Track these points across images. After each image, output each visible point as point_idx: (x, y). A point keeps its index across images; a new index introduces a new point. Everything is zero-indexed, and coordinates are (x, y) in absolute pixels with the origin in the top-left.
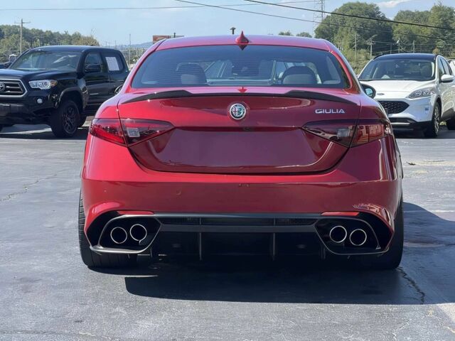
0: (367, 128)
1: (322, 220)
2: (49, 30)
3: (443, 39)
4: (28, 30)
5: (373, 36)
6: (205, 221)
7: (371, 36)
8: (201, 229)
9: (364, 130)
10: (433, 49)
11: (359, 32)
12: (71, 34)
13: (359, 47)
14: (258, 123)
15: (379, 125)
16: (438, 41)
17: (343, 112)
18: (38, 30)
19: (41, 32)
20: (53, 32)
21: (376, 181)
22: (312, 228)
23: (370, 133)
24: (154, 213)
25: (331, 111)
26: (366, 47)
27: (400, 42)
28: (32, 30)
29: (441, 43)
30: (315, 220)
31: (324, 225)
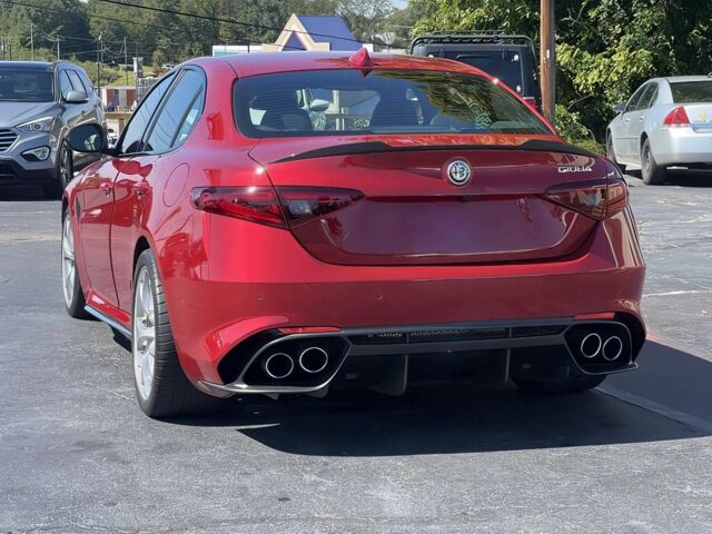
3: (167, 36)
5: (58, 29)
7: (54, 28)
10: (152, 51)
11: (35, 20)
13: (37, 45)
16: (160, 38)
17: (590, 170)
24: (341, 328)
25: (577, 170)
26: (48, 45)
27: (102, 39)
29: (163, 42)
30: (563, 327)
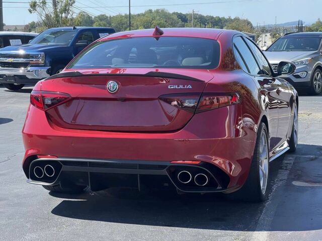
0: (218, 99)
1: (171, 166)
2: (217, 16)
4: (203, 16)
6: (91, 164)
8: (89, 170)
9: (215, 100)
12: (233, 19)
14: (127, 95)
15: (226, 97)
17: (191, 87)
18: (210, 16)
19: (212, 18)
20: (220, 17)
21: (220, 138)
22: (165, 172)
23: (220, 102)
24: (58, 157)
25: (181, 87)
28: (207, 16)
30: (167, 166)
31: (174, 170)
